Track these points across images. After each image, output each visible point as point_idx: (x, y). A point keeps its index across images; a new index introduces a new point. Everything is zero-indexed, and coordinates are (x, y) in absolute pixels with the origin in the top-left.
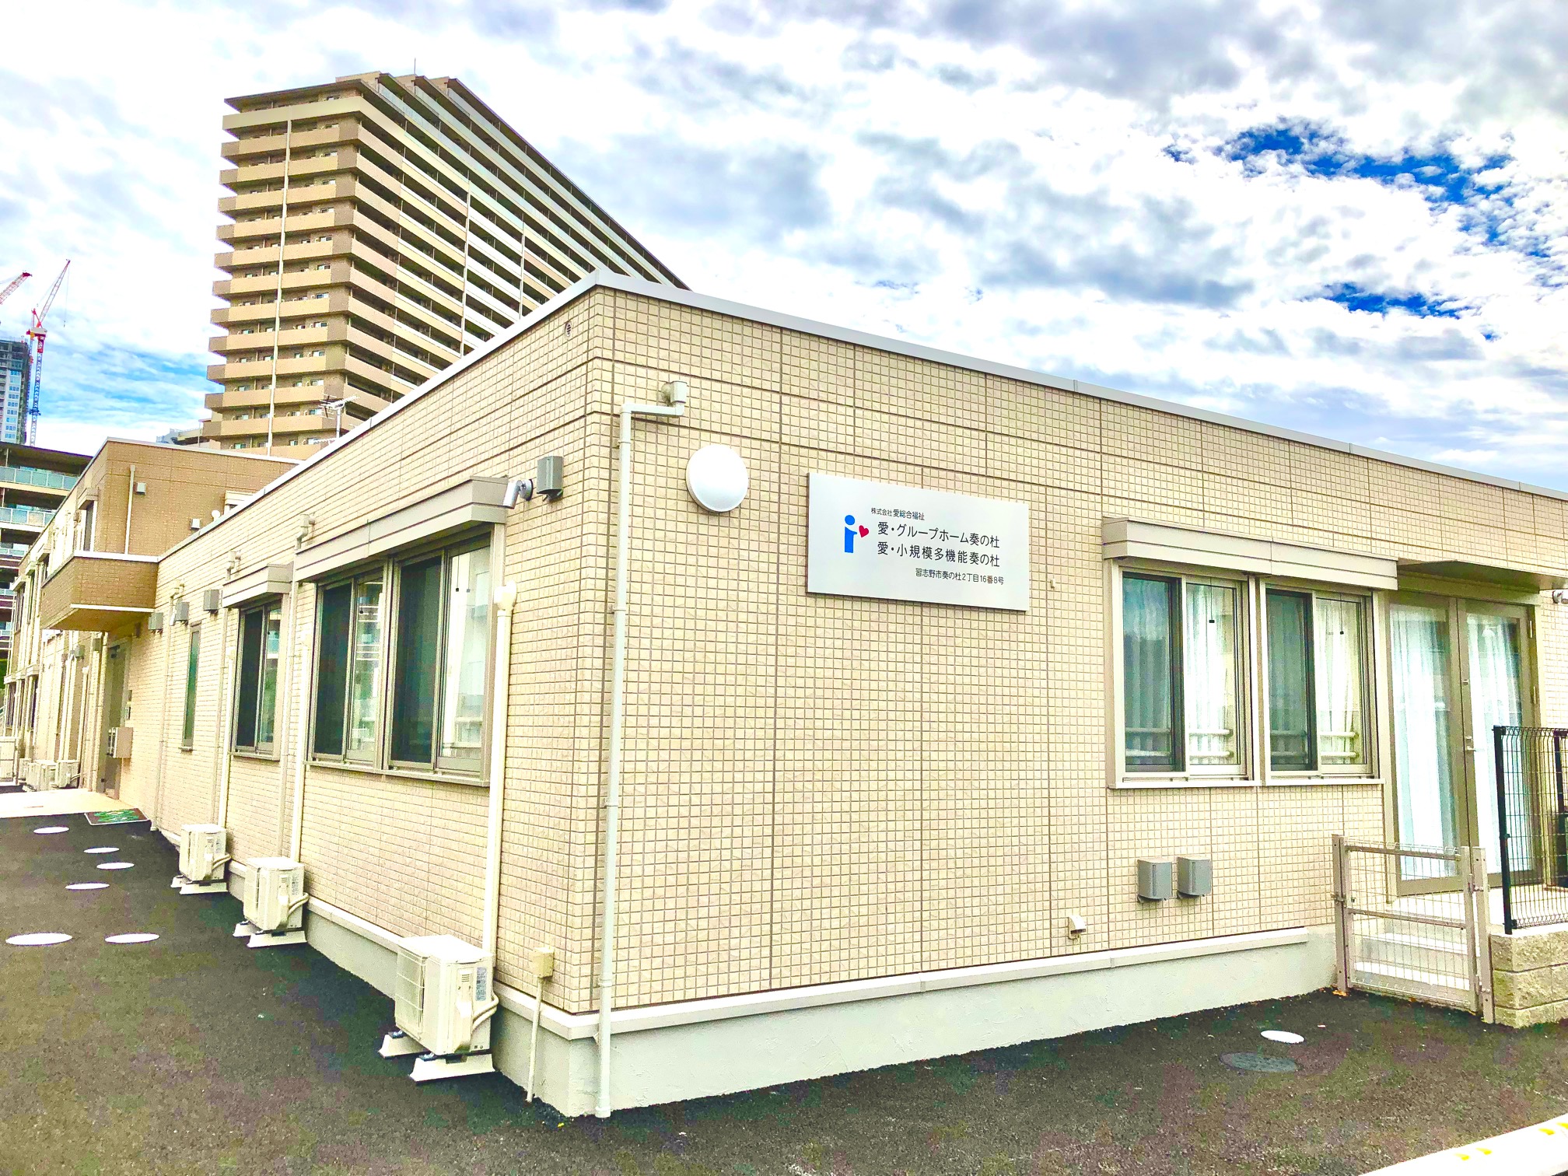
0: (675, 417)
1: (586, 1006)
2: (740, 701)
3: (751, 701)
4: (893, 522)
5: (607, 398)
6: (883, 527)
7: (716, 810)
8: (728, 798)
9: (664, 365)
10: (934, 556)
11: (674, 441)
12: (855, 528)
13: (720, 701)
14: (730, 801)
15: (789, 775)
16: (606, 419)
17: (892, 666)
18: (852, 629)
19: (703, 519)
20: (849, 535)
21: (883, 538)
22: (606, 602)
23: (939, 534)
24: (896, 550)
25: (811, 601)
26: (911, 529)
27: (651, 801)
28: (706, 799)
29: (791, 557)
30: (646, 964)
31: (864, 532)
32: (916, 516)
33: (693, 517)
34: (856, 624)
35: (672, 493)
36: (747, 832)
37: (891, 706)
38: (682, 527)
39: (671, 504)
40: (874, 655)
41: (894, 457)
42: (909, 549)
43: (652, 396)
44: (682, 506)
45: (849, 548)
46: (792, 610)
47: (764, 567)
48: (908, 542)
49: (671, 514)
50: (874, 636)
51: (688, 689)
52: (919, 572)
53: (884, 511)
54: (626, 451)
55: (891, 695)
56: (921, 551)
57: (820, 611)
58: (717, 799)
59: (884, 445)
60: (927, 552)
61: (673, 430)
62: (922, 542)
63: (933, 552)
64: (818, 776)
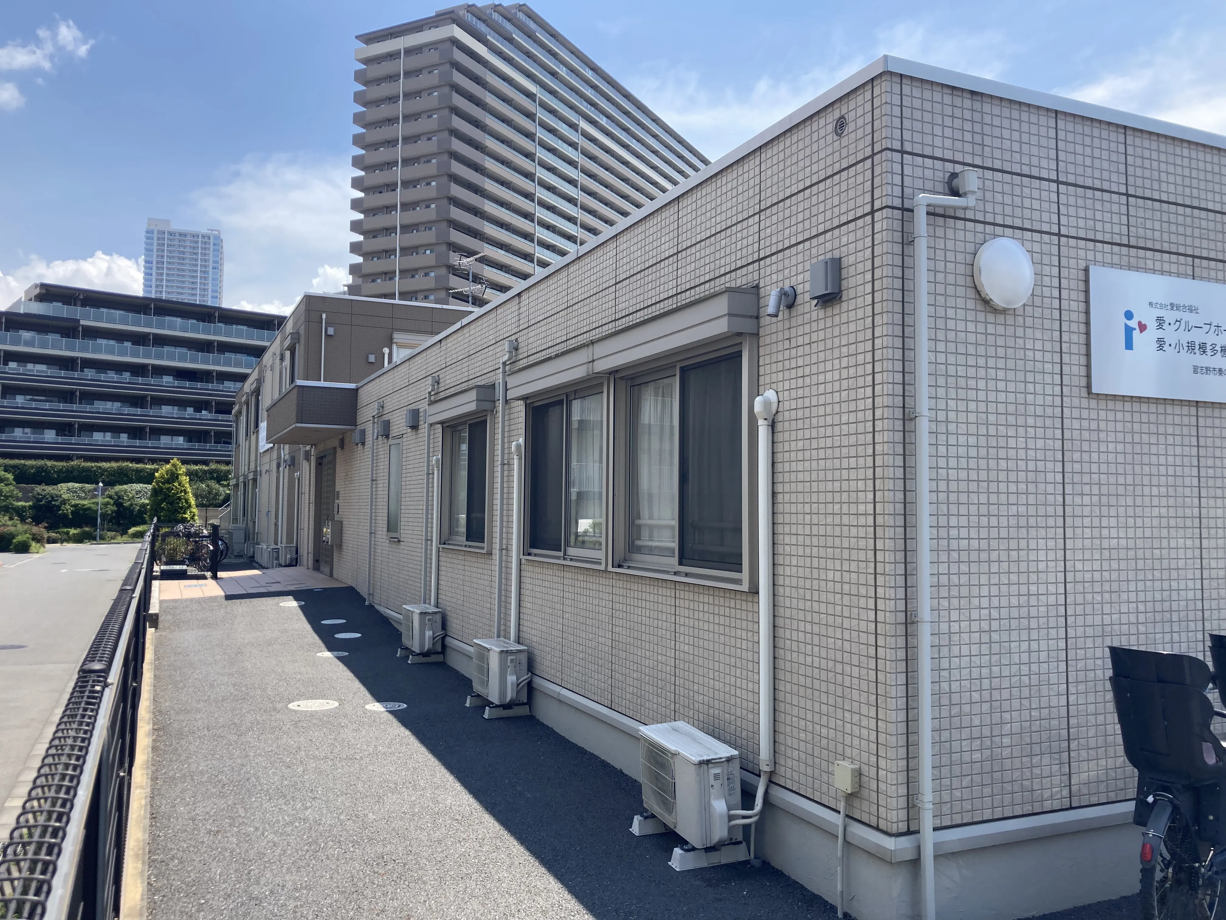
0: (965, 209)
1: (903, 827)
2: (1032, 511)
3: (1041, 511)
4: (1170, 316)
5: (897, 191)
6: (1160, 321)
7: (1014, 624)
8: (1024, 612)
9: (948, 155)
10: (1209, 353)
11: (960, 235)
12: (1133, 323)
13: (1013, 510)
14: (1026, 615)
15: (1080, 587)
16: (897, 214)
17: (1171, 471)
18: (1133, 432)
19: (991, 318)
20: (1129, 331)
21: (1160, 334)
22: (904, 407)
23: (1213, 328)
24: (1173, 345)
25: (1093, 403)
26: (1187, 323)
27: (955, 615)
28: (1004, 613)
29: (1073, 357)
30: (956, 783)
31: (1142, 327)
32: (1192, 309)
33: (981, 316)
34: (1136, 427)
35: (961, 291)
36: (1043, 645)
37: (1172, 512)
38: (971, 327)
39: (960, 302)
40: (1154, 459)
41: (1166, 247)
42: (1185, 345)
43: (940, 187)
44: (971, 304)
45: (1129, 345)
46: (1076, 413)
47: (1048, 367)
48: (1186, 337)
49: (961, 314)
50: (1153, 440)
51: (983, 499)
52: (1195, 370)
53: (1161, 305)
54: (922, 247)
55: (1171, 501)
56: (1197, 347)
57: (1102, 414)
58: (1015, 613)
59: (1157, 235)
60: (1203, 347)
61: (960, 224)
62: (1198, 337)
63: (1209, 348)
64: (1106, 587)
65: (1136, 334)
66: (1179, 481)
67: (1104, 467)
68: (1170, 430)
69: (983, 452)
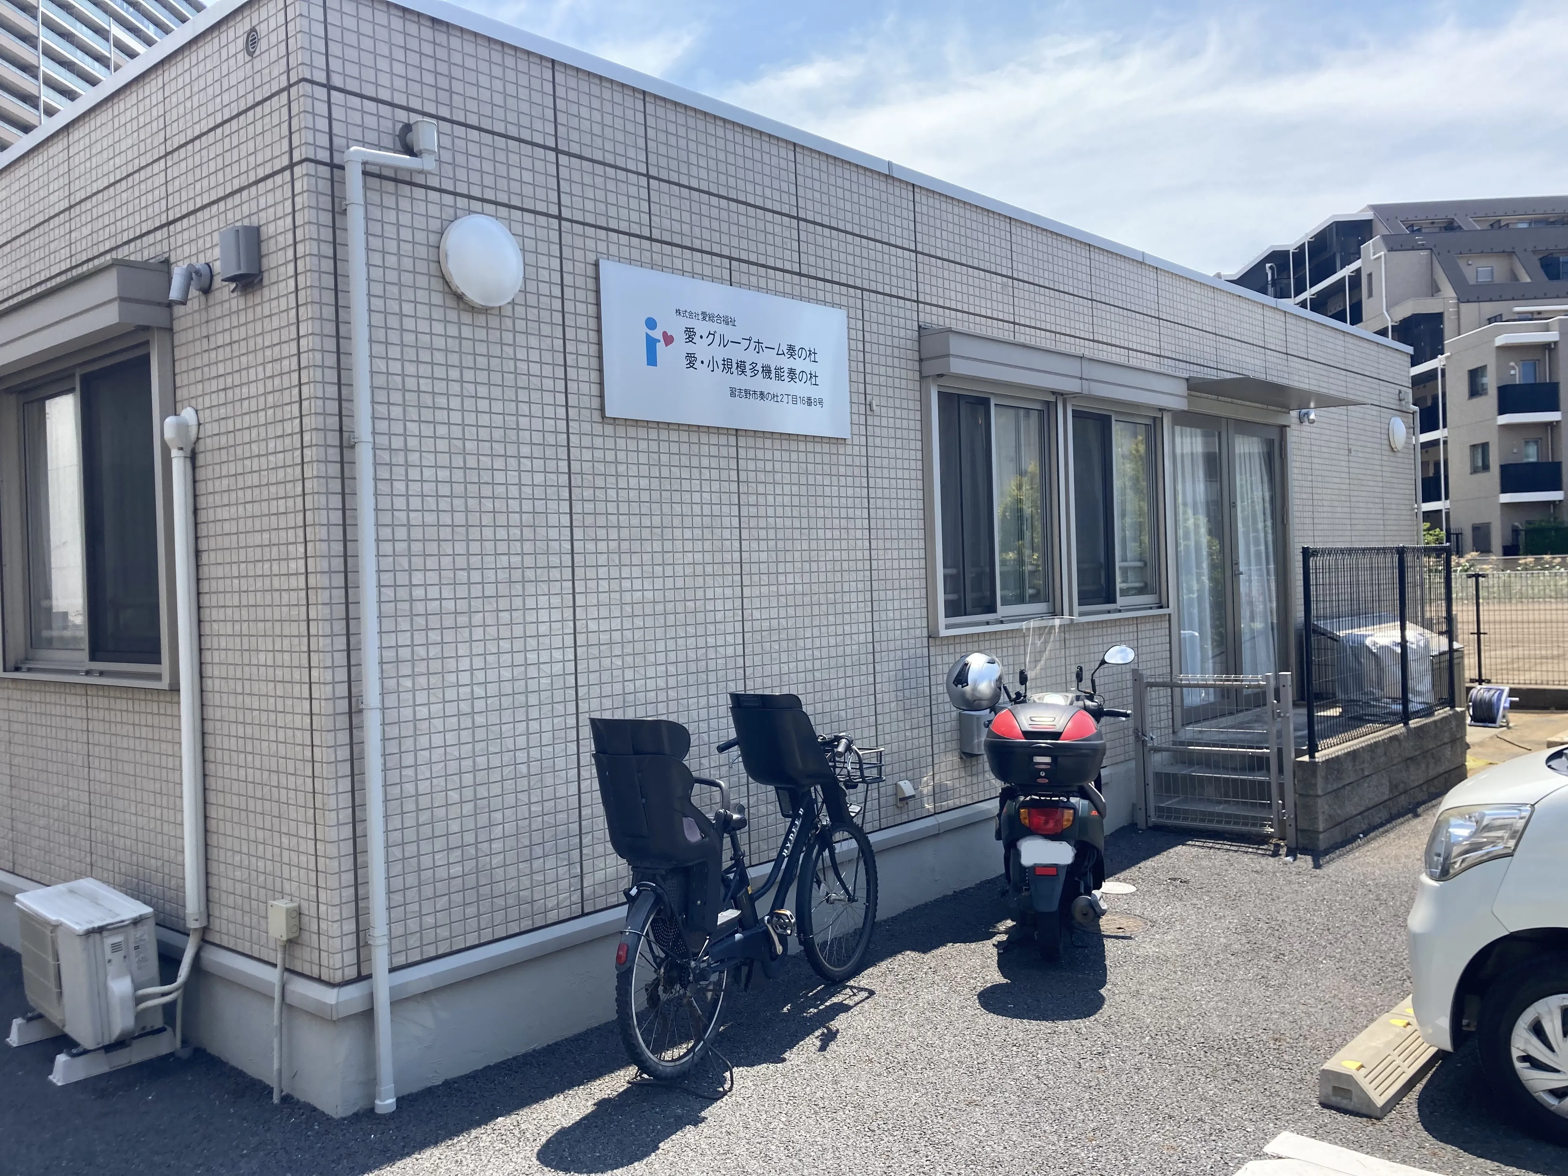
0: (421, 172)
1: (351, 973)
2: (529, 561)
3: (542, 561)
4: (702, 327)
5: (324, 140)
6: (690, 334)
7: (506, 702)
8: (520, 686)
9: (400, 99)
10: (749, 373)
11: (420, 208)
12: (657, 334)
13: (503, 561)
14: (522, 689)
15: (594, 651)
16: (324, 171)
17: (707, 510)
18: (660, 465)
19: (466, 318)
20: (651, 343)
21: (690, 348)
22: (341, 430)
23: (753, 345)
24: (706, 363)
25: (609, 430)
26: (722, 337)
28: (492, 689)
29: (581, 371)
30: (427, 907)
31: (668, 339)
32: (728, 321)
33: (452, 315)
34: (664, 458)
35: (422, 281)
36: (547, 725)
37: (708, 557)
38: (438, 328)
39: (422, 296)
40: (687, 497)
41: (697, 244)
42: (720, 363)
43: (387, 141)
44: (437, 299)
45: (652, 360)
46: (586, 441)
47: (548, 384)
48: (721, 354)
49: (423, 310)
50: (685, 474)
51: (460, 548)
52: (733, 393)
53: (691, 313)
54: (356, 218)
55: (708, 545)
56: (735, 366)
57: (621, 443)
58: (507, 688)
59: (686, 229)
60: (741, 366)
61: (419, 193)
62: (736, 353)
63: (748, 367)
64: (628, 649)
65: (660, 346)
66: (717, 522)
67: (624, 508)
68: (705, 462)
69: (459, 489)
